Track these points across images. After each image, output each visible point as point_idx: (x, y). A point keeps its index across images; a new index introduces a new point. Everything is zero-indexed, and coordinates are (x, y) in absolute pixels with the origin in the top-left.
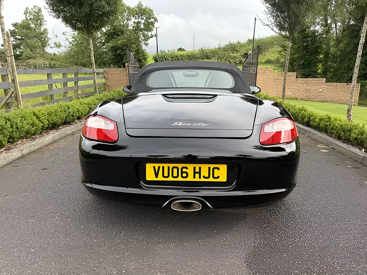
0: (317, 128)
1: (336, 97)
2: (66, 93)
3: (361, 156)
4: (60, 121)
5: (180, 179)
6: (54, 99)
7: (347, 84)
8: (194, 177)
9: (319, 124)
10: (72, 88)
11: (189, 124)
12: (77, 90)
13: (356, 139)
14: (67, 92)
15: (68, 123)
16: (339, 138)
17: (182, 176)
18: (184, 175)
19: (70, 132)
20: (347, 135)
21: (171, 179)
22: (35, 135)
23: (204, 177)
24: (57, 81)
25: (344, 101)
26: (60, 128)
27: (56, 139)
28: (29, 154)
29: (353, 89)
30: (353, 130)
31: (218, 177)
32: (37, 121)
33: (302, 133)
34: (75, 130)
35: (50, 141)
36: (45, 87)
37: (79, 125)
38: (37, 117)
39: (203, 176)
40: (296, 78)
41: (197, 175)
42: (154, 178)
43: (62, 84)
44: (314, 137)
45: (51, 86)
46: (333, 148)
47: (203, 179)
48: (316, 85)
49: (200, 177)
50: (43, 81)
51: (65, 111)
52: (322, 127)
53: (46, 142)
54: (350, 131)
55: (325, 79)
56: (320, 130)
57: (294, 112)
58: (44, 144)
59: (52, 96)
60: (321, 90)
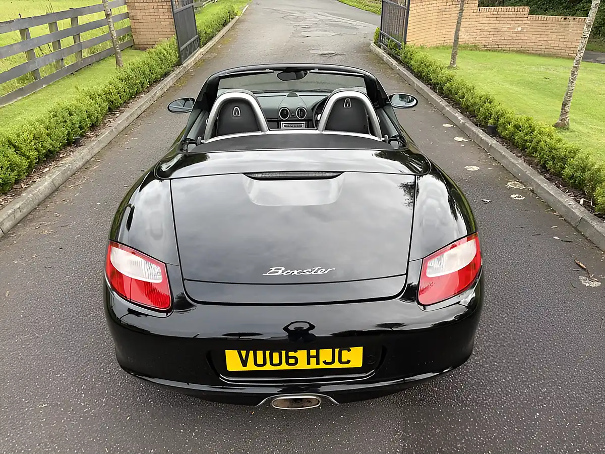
0: (510, 142)
1: (543, 42)
2: (60, 61)
3: (577, 216)
4: (58, 145)
5: (284, 366)
6: (40, 78)
7: (565, 19)
8: (309, 363)
9: (513, 134)
10: (70, 50)
11: (296, 272)
12: (81, 51)
13: (572, 177)
14: (63, 59)
15: (74, 143)
16: (543, 169)
17: (287, 363)
18: (292, 361)
19: (80, 164)
20: (558, 167)
21: (268, 367)
22: (18, 183)
23: (325, 362)
24: (40, 41)
25: (556, 51)
26: (61, 156)
27: (57, 185)
28: (14, 226)
29: (577, 66)
30: (569, 158)
31: (349, 362)
32: (17, 158)
33: (484, 149)
34: (88, 157)
35: (47, 192)
36: (20, 59)
37: (94, 145)
38: (17, 149)
39: (323, 362)
40: (478, 7)
41: (313, 361)
42: (240, 368)
43: (51, 44)
44: (504, 162)
45: (30, 53)
46: (532, 191)
47: (322, 366)
48: (512, 19)
49: (318, 363)
50: (14, 46)
51: (66, 121)
52: (518, 142)
53: (41, 196)
54: (564, 160)
55: (527, 9)
56: (513, 144)
57: (471, 101)
58: (38, 201)
59: (35, 73)
60: (520, 29)
